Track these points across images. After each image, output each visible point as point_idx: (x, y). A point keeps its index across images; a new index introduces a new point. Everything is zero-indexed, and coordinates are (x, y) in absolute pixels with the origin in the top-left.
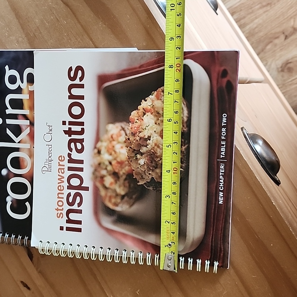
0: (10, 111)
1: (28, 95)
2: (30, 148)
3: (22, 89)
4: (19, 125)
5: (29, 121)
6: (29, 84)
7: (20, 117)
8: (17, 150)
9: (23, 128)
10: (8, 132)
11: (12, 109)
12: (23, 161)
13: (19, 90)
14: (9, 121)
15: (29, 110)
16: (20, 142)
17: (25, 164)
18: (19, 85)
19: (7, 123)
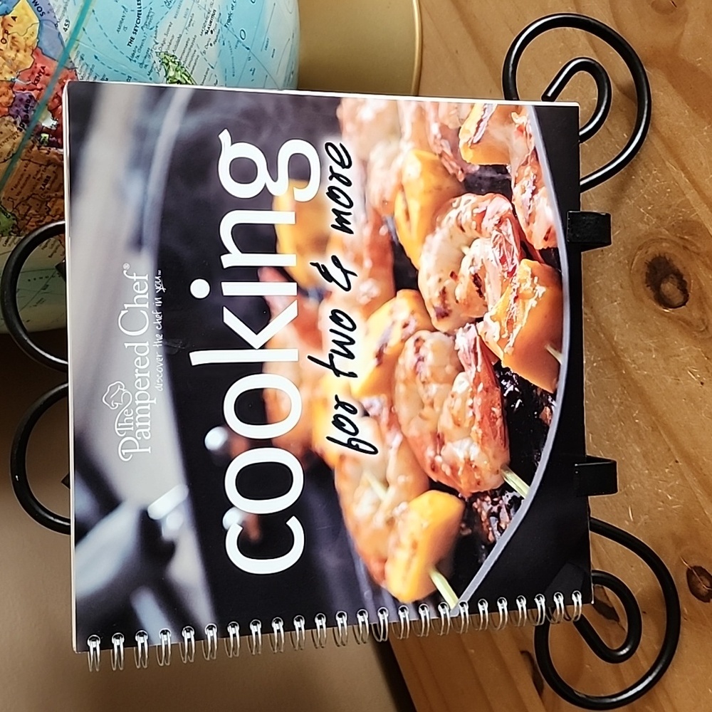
0: (234, 258)
1: (294, 213)
2: (297, 360)
3: (272, 196)
4: (262, 297)
5: (295, 284)
6: (294, 182)
7: (266, 274)
8: (257, 368)
9: (276, 304)
10: (230, 319)
11: (242, 252)
12: (276, 397)
13: (264, 201)
14: (230, 288)
15: (295, 256)
16: (267, 346)
17: (284, 407)
18: (265, 186)
19: (225, 294)
